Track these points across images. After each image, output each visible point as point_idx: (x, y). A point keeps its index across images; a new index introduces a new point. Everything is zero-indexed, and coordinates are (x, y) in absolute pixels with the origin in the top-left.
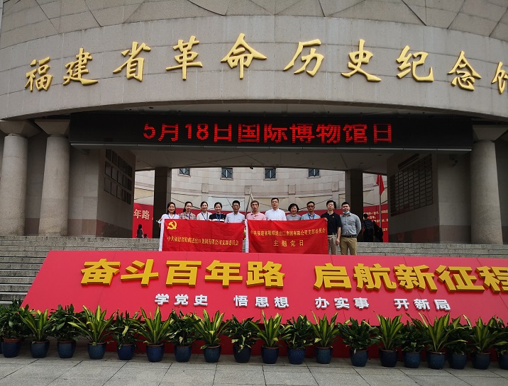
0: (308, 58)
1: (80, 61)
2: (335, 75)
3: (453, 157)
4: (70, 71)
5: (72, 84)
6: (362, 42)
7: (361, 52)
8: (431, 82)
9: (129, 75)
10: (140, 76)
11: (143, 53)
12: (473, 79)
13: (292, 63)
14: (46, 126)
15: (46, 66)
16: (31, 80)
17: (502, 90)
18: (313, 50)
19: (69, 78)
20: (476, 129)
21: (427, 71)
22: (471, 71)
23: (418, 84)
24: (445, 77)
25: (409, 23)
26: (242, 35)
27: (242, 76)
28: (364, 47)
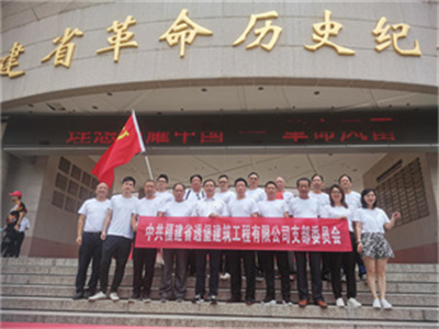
0: (263, 31)
1: (12, 55)
2: (297, 49)
6: (328, 13)
7: (328, 23)
8: (418, 56)
9: (56, 62)
10: (67, 63)
11: (75, 39)
13: (242, 38)
18: (268, 23)
21: (412, 44)
23: (402, 59)
24: (435, 52)
26: (184, 11)
27: (182, 54)
28: (331, 18)
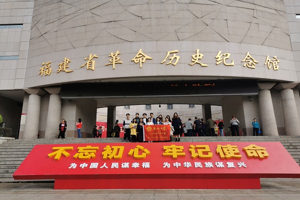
0: (172, 58)
1: (65, 63)
2: (186, 64)
3: (250, 97)
4: (60, 67)
5: (61, 72)
6: (198, 50)
7: (198, 55)
8: (233, 65)
9: (88, 68)
10: (93, 68)
11: (95, 59)
12: (254, 64)
13: (165, 60)
14: (49, 91)
15: (49, 65)
16: (42, 71)
17: (270, 67)
18: (175, 55)
19: (60, 70)
20: (259, 84)
21: (231, 61)
22: (253, 60)
23: (226, 67)
24: (240, 63)
25: (221, 42)
26: (141, 50)
27: (141, 66)
28: (199, 52)
